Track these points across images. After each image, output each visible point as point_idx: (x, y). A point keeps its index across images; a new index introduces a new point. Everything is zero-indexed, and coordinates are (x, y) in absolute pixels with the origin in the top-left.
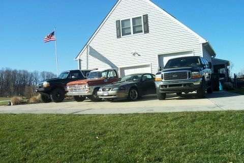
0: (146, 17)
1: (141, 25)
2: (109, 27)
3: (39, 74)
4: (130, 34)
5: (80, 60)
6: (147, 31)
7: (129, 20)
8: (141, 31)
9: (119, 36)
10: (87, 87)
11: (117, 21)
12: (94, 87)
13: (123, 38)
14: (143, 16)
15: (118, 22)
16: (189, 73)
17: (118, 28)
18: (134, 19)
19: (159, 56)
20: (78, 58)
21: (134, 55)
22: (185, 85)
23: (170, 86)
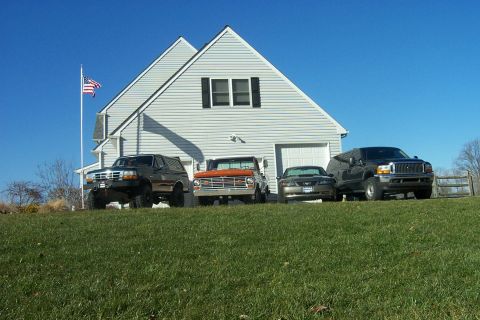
0: (256, 82)
1: (248, 93)
4: (228, 104)
5: (122, 140)
6: (257, 104)
7: (227, 81)
9: (206, 105)
11: (203, 79)
13: (214, 110)
14: (252, 79)
15: (205, 81)
17: (205, 92)
18: (235, 81)
19: (276, 146)
20: (118, 134)
22: (422, 180)
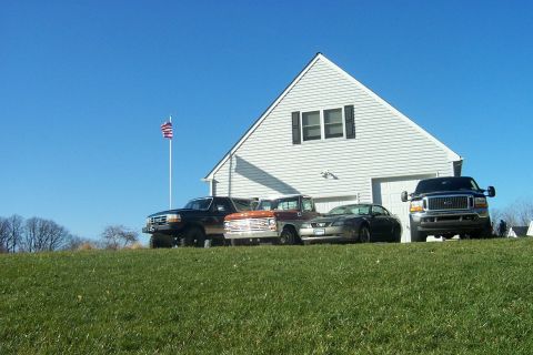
0: (350, 110)
1: (341, 123)
2: (277, 122)
3: (23, 224)
4: (319, 137)
5: (214, 182)
6: (351, 134)
7: (318, 112)
8: (341, 135)
9: (296, 141)
10: (272, 221)
11: (293, 114)
12: (284, 223)
13: (305, 145)
14: (346, 107)
15: (295, 115)
16: (471, 199)
17: (295, 127)
18: (327, 112)
19: (373, 180)
20: (211, 177)
21: (325, 176)
22: (465, 217)
23: (439, 219)
